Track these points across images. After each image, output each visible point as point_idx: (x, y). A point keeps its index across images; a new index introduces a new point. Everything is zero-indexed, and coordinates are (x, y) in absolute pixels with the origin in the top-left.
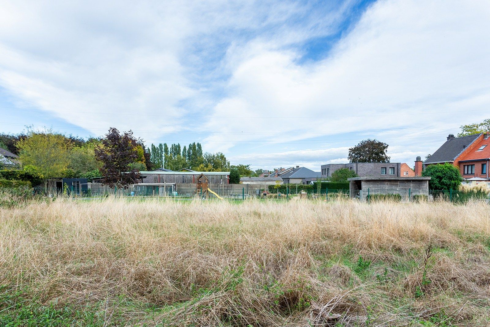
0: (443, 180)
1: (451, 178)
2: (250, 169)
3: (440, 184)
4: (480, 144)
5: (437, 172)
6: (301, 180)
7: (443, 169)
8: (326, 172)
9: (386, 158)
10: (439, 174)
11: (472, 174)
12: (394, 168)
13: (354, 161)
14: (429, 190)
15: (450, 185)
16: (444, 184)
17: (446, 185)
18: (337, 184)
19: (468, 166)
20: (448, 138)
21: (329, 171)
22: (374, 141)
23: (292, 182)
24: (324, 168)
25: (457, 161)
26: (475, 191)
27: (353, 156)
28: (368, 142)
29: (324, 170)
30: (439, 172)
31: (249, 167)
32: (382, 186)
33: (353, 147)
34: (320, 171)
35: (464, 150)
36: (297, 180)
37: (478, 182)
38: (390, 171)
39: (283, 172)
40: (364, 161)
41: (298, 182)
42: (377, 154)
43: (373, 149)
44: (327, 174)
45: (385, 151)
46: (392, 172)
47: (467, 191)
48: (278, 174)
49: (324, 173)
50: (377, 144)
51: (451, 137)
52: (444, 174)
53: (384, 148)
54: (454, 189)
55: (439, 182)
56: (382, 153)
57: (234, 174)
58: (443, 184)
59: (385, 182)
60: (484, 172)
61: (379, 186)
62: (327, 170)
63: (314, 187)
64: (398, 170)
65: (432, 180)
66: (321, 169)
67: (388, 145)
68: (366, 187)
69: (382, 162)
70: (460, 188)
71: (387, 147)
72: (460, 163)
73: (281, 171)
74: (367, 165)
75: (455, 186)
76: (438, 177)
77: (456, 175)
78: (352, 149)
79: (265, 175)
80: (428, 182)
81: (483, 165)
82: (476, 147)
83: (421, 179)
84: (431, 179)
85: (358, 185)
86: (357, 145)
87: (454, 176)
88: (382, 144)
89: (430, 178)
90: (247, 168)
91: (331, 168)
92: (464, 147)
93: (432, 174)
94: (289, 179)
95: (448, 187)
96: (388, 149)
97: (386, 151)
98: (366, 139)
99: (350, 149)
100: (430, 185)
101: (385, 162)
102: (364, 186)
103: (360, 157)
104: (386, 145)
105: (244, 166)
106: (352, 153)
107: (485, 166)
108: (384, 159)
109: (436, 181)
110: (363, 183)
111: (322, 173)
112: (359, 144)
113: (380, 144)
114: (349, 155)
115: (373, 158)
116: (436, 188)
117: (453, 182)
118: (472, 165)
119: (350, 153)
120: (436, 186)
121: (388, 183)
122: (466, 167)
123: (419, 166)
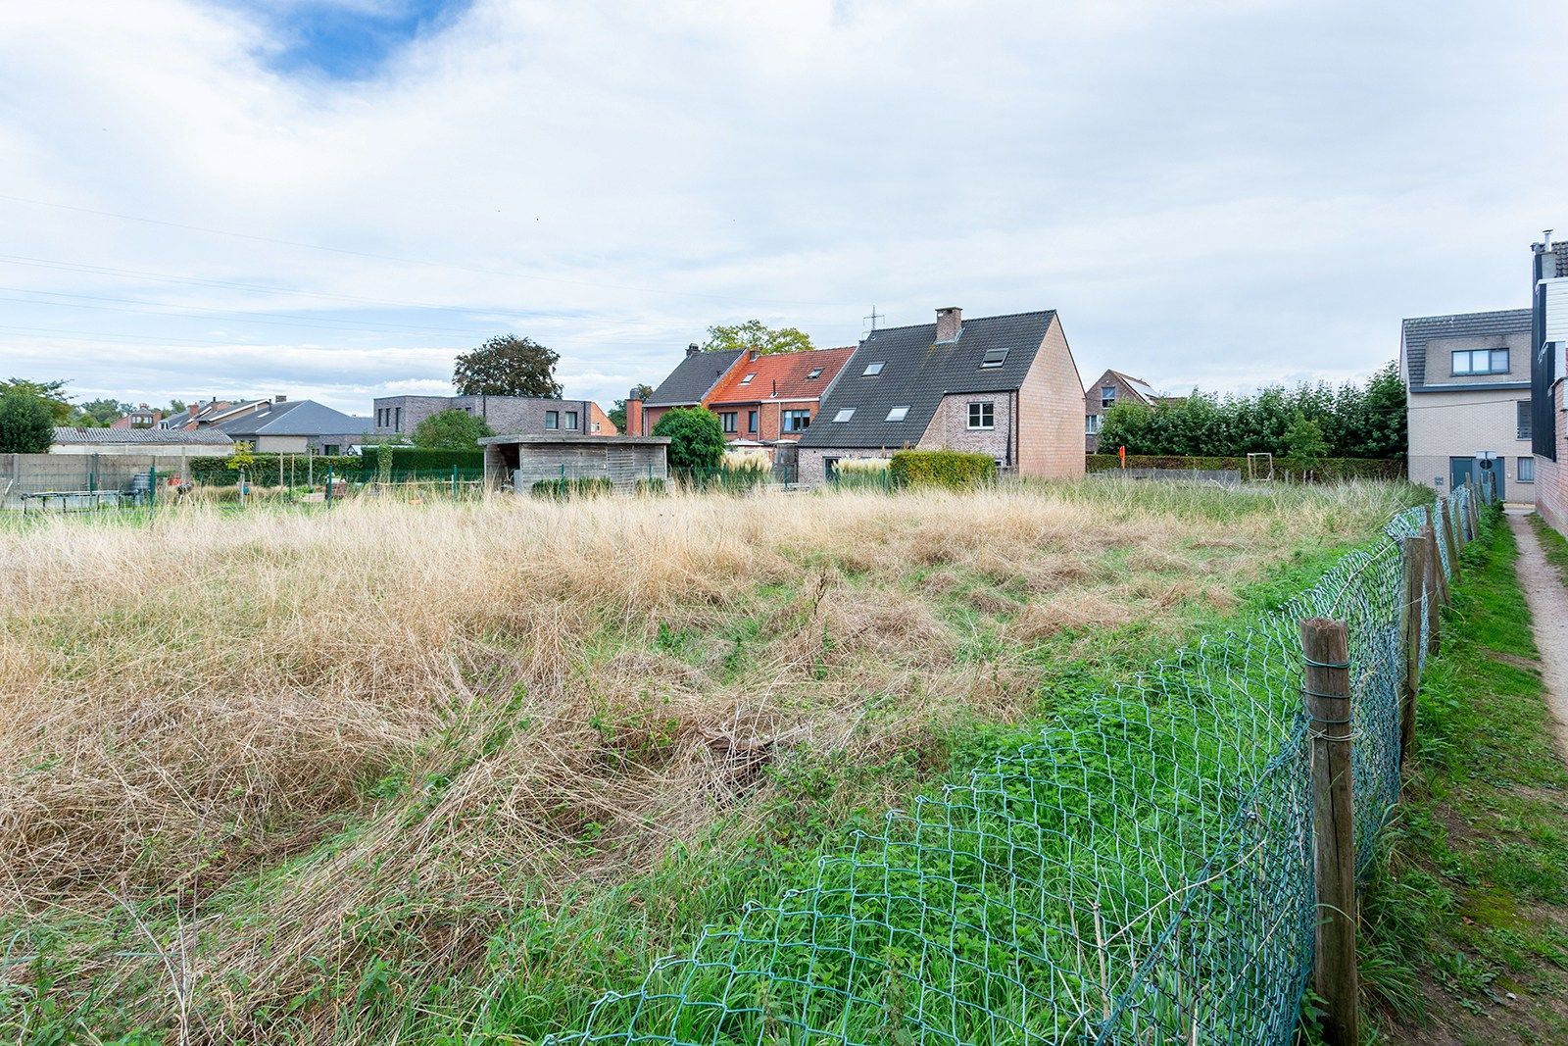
0: (694, 445)
1: (707, 442)
2: (64, 396)
3: (689, 454)
4: (744, 369)
5: (682, 427)
6: (304, 442)
7: (694, 421)
8: (392, 419)
9: (554, 386)
10: (686, 431)
11: (732, 431)
12: (576, 413)
13: (469, 391)
14: (668, 467)
15: (706, 455)
16: (695, 454)
17: (699, 456)
18: (437, 454)
19: (726, 414)
20: (689, 352)
21: (401, 416)
22: (525, 340)
23: (267, 446)
24: (385, 407)
25: (706, 404)
26: (748, 467)
27: (467, 376)
28: (509, 342)
29: (384, 413)
30: (686, 427)
31: (60, 390)
32: (569, 458)
33: (469, 352)
34: (370, 413)
35: (718, 380)
36: (286, 441)
37: (747, 449)
38: (567, 422)
39: (220, 412)
40: (500, 392)
41: (298, 447)
42: (531, 376)
43: (520, 361)
44: (395, 425)
45: (550, 370)
46: (570, 424)
47: (734, 469)
48: (200, 419)
49: (383, 420)
50: (531, 349)
51: (693, 350)
52: (696, 431)
53: (550, 361)
54: (713, 465)
55: (687, 448)
56: (545, 373)
57: (23, 416)
58: (693, 453)
59: (577, 448)
60: (753, 429)
61: (563, 458)
62: (393, 413)
63: (363, 462)
64: (584, 420)
65: (674, 444)
66: (375, 410)
67: (558, 356)
68: (530, 463)
69: (545, 397)
70: (723, 460)
71: (556, 359)
72: (712, 407)
73: (214, 409)
74: (510, 401)
75: (715, 456)
76: (685, 438)
77: (717, 435)
78: (466, 356)
79: (139, 419)
80: (665, 447)
81: (751, 413)
82: (739, 376)
83: (653, 442)
84: (673, 440)
85: (509, 456)
86: (479, 347)
87: (714, 437)
88: (545, 351)
89: (669, 440)
90: (53, 393)
91: (408, 407)
92: (719, 373)
93: (673, 432)
94: (258, 436)
95: (703, 457)
96: (558, 365)
97: (554, 369)
98: (503, 334)
99: (459, 358)
100: (669, 454)
101: (550, 397)
102: (526, 458)
103: (486, 381)
104: (555, 355)
105: (32, 386)
106: (466, 369)
107: (754, 415)
108: (548, 390)
109: (681, 448)
110: (523, 452)
111: (377, 421)
112: (485, 346)
113: (538, 350)
114: (457, 372)
115: (522, 387)
116: (682, 463)
117: (711, 448)
118: (733, 414)
119: (459, 368)
120: (681, 458)
121: (584, 451)
122: (723, 417)
123: (636, 412)
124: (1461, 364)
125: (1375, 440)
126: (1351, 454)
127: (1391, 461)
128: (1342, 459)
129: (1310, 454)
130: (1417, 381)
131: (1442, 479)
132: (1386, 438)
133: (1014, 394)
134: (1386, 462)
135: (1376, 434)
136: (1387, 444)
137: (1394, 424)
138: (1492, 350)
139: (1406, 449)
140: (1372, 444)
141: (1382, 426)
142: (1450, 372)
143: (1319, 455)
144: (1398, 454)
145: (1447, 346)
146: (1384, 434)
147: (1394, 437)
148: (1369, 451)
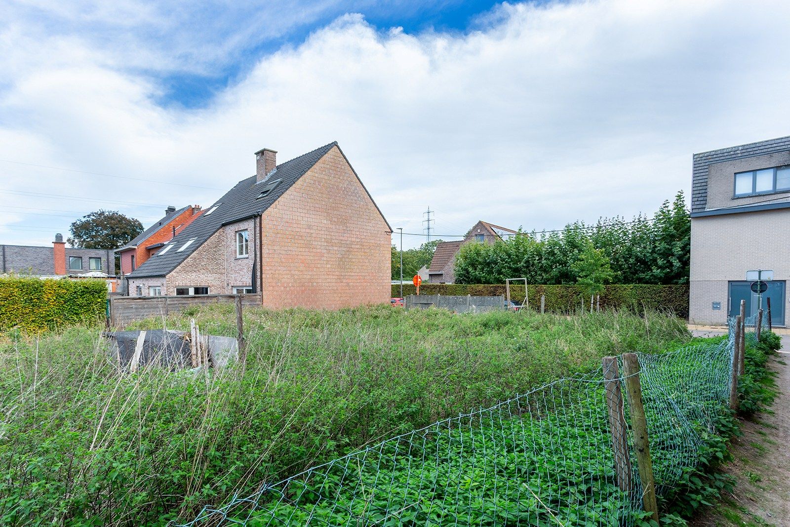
64: (108, 263)
124: (744, 185)
125: (659, 267)
126: (640, 280)
127: (674, 287)
128: (632, 286)
129: (597, 280)
130: (699, 207)
131: (719, 304)
132: (671, 265)
133: (258, 220)
134: (670, 287)
135: (660, 262)
136: (672, 271)
137: (677, 250)
138: (778, 168)
139: (687, 274)
140: (656, 271)
141: (667, 254)
142: (732, 195)
143: (606, 282)
144: (682, 280)
145: (730, 168)
146: (668, 261)
147: (676, 263)
148: (655, 277)
